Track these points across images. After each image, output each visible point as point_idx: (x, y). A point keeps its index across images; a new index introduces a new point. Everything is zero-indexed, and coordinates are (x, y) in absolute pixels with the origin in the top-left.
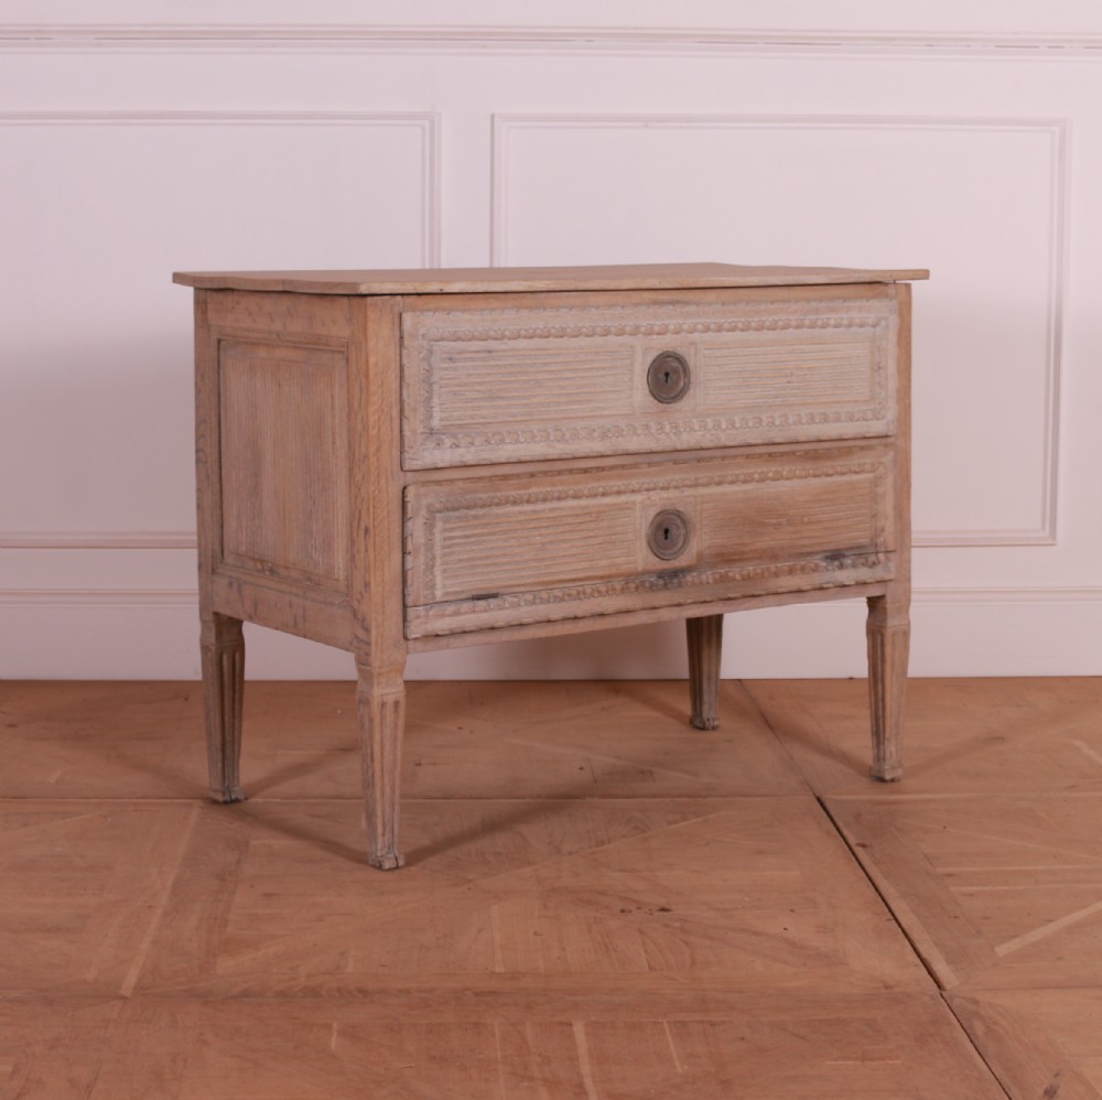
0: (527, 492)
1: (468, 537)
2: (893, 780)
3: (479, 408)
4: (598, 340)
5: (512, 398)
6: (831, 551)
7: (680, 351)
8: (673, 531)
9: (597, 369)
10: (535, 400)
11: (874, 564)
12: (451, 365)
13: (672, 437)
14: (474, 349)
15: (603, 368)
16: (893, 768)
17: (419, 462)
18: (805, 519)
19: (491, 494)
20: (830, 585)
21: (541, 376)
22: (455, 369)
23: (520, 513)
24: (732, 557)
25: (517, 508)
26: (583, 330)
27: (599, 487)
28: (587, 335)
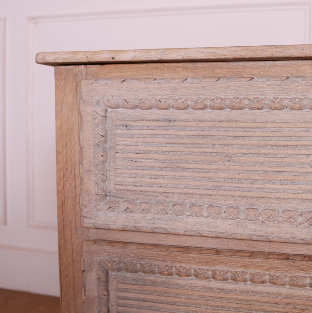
0: (213, 268)
1: (144, 301)
3: (156, 177)
4: (308, 115)
5: (195, 170)
10: (222, 175)
12: (126, 131)
14: (154, 117)
17: (91, 221)
19: (169, 264)
21: (231, 150)
22: (131, 136)
23: (205, 288)
25: (201, 283)
26: (286, 102)
27: (307, 277)
28: (293, 109)
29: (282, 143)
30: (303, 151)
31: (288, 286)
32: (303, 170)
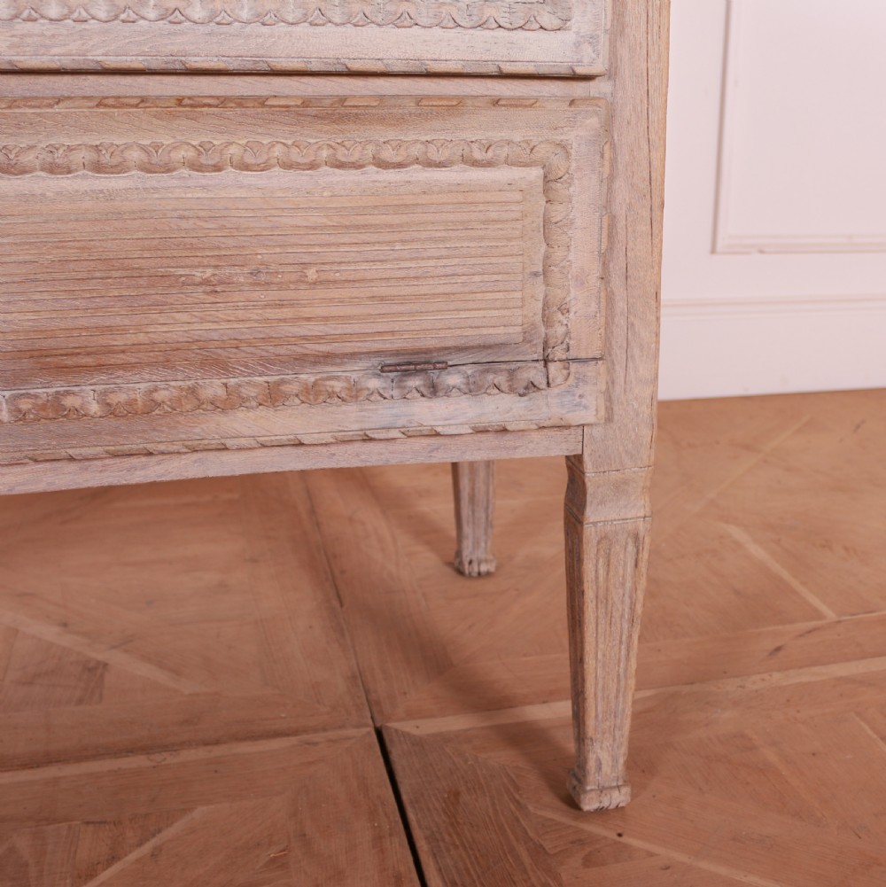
2: (601, 812)
6: (397, 353)
11: (532, 386)
16: (602, 790)
18: (312, 274)
20: (394, 434)
24: (70, 362)
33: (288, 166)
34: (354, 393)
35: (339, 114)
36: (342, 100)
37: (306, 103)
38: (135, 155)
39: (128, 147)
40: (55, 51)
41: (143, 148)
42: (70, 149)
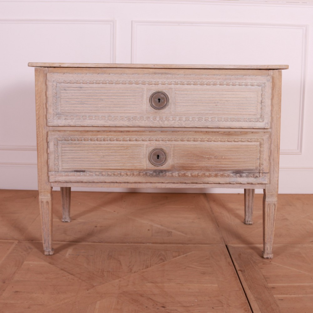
0: (97, 137)
1: (72, 150)
2: (267, 258)
3: (76, 107)
4: (128, 86)
5: (90, 104)
6: (236, 170)
7: (164, 91)
8: (161, 156)
9: (127, 96)
10: (100, 105)
11: (257, 177)
12: (65, 91)
13: (160, 122)
14: (75, 86)
15: (130, 96)
16: (268, 254)
17: (52, 124)
18: (223, 157)
19: (81, 137)
20: (234, 183)
21: (103, 97)
22: (67, 93)
23: (94, 144)
24: (187, 168)
25: (93, 142)
26: (121, 82)
27: (128, 138)
28: (123, 84)
29: (119, 95)
30: (126, 97)
31: (122, 141)
32: (126, 103)
33: (221, 141)
34: (228, 176)
35: (229, 134)
36: (229, 132)
37: (224, 132)
38: (200, 139)
39: (199, 138)
40: (191, 125)
41: (201, 138)
42: (191, 138)
